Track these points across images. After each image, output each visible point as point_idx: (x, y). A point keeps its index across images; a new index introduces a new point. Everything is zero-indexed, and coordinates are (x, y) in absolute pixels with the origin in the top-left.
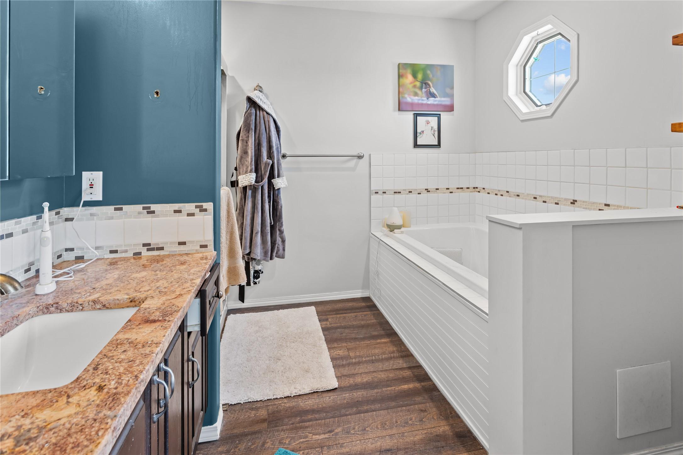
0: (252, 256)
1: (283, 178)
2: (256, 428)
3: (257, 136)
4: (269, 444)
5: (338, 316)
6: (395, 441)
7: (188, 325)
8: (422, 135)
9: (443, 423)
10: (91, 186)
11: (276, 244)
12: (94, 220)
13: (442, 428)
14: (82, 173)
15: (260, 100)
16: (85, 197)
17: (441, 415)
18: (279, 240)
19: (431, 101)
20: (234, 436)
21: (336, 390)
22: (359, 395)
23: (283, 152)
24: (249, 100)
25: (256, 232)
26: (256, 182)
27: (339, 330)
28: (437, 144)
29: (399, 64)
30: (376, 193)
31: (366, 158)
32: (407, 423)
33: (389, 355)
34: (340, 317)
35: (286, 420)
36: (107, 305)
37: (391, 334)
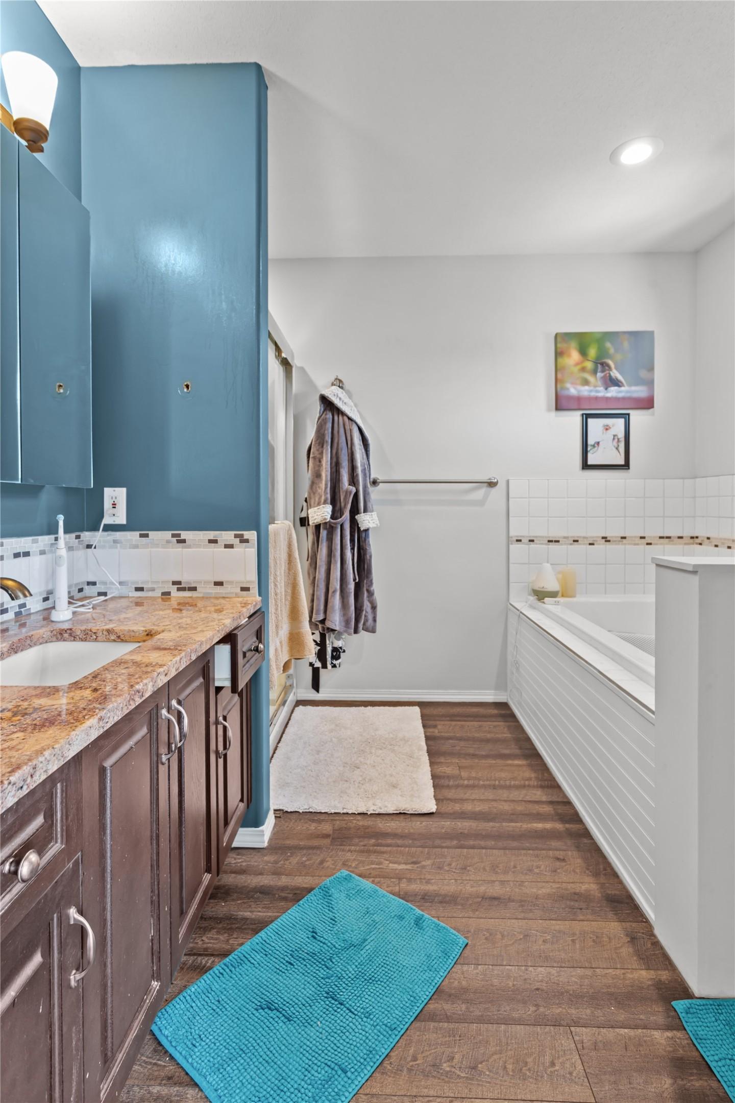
0: (328, 624)
1: (373, 513)
2: (316, 843)
3: (334, 451)
4: (328, 863)
5: (454, 723)
6: (508, 889)
7: (216, 677)
8: (596, 448)
9: (591, 879)
10: (114, 505)
11: (363, 611)
12: (117, 548)
13: (586, 886)
14: (103, 490)
15: (338, 399)
16: (107, 520)
17: (588, 869)
18: (367, 606)
19: (613, 392)
20: (286, 847)
21: (432, 815)
22: (466, 825)
23: (373, 476)
24: (324, 400)
25: (333, 590)
26: (333, 517)
27: (451, 741)
28: (623, 463)
29: (556, 335)
30: (517, 541)
31: (502, 485)
32: (531, 870)
33: (522, 782)
34: (455, 725)
35: (356, 840)
36: (122, 637)
37: (532, 755)
